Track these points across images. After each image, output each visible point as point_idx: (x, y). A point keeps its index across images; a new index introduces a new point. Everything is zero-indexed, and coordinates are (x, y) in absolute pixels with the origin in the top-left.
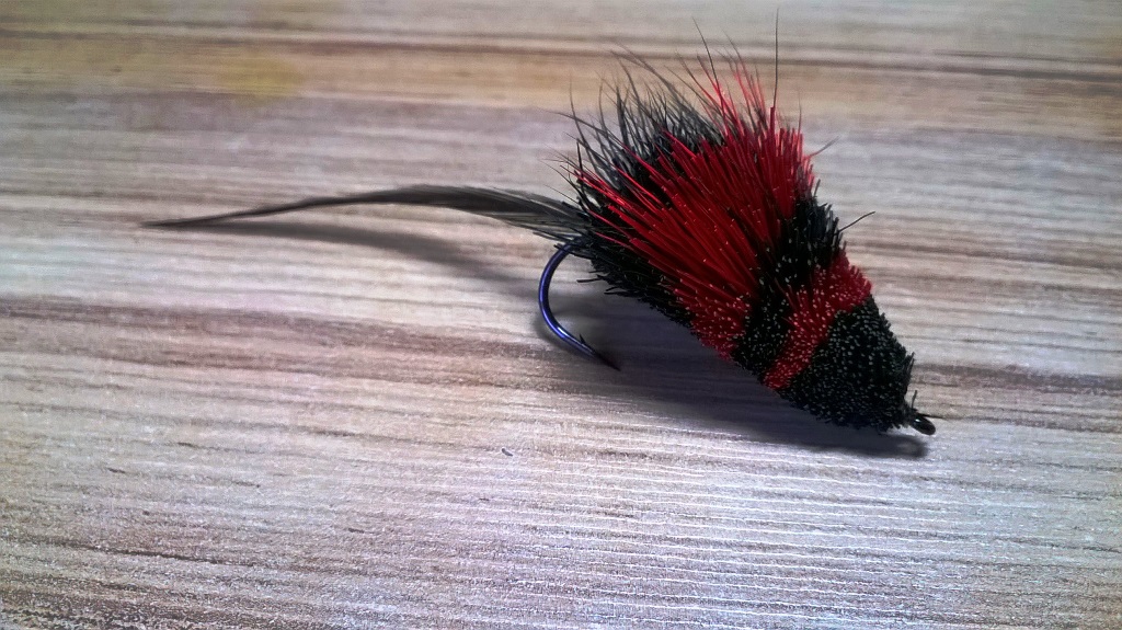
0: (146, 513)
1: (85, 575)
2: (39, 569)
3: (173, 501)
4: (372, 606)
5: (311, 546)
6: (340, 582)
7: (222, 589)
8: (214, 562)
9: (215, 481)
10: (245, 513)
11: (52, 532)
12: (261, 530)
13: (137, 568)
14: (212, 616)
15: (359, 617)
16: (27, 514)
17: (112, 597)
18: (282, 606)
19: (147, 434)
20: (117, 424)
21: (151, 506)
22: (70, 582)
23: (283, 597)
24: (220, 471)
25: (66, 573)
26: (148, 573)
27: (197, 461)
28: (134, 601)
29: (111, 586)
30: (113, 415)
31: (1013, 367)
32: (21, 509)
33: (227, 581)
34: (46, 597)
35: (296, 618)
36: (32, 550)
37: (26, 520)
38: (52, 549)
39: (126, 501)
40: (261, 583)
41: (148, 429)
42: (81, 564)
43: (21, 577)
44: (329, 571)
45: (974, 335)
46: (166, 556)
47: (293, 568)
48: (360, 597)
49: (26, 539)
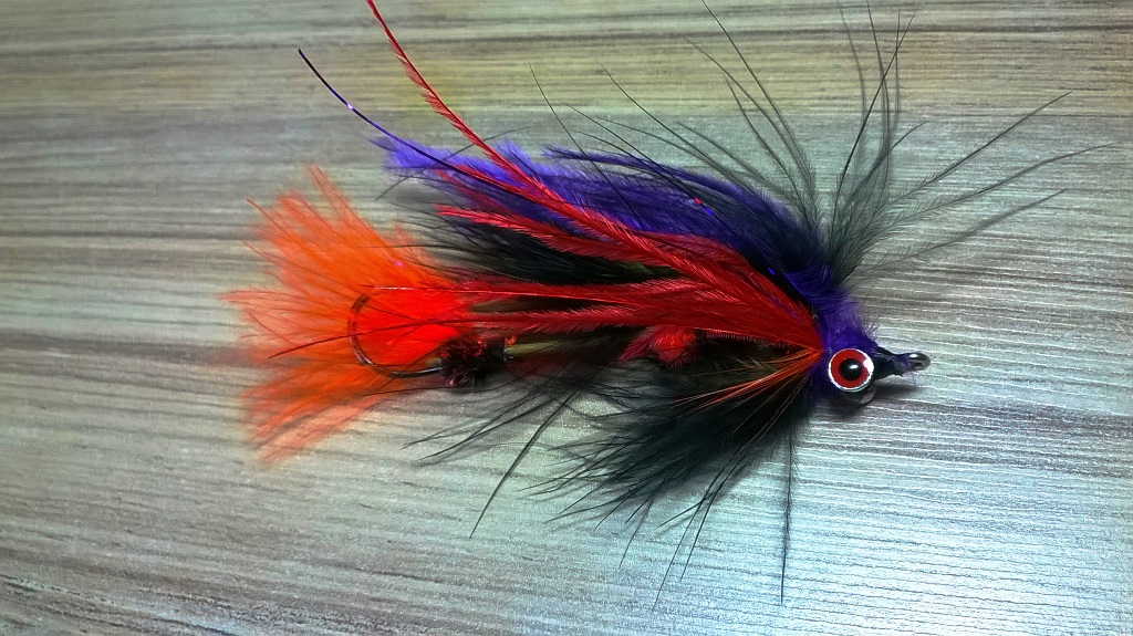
0: (389, 542)
1: (357, 590)
2: (327, 585)
3: (405, 532)
4: (540, 619)
5: (499, 571)
6: (518, 600)
7: (442, 603)
8: (437, 582)
9: (432, 515)
10: (453, 542)
11: (331, 556)
12: (466, 557)
13: (390, 586)
14: (441, 623)
15: (533, 628)
16: (312, 541)
17: (375, 608)
18: (483, 617)
19: (381, 475)
20: (361, 465)
21: (392, 535)
22: (348, 596)
23: (483, 610)
24: (434, 507)
25: (345, 589)
26: (396, 589)
27: (418, 498)
28: (389, 611)
29: (373, 599)
30: (357, 458)
32: (308, 537)
33: (446, 597)
34: (334, 607)
35: (492, 626)
36: (320, 571)
37: (312, 546)
38: (333, 570)
39: (375, 532)
40: (468, 599)
41: (383, 470)
42: (353, 582)
43: (317, 592)
44: (512, 591)
46: (405, 576)
47: (488, 587)
48: (532, 612)
49: (316, 562)
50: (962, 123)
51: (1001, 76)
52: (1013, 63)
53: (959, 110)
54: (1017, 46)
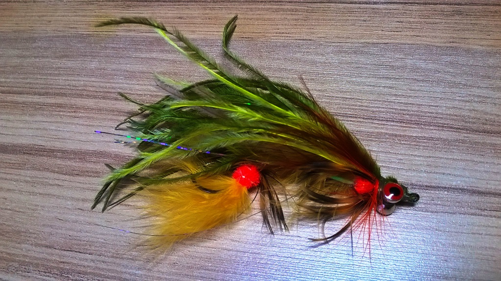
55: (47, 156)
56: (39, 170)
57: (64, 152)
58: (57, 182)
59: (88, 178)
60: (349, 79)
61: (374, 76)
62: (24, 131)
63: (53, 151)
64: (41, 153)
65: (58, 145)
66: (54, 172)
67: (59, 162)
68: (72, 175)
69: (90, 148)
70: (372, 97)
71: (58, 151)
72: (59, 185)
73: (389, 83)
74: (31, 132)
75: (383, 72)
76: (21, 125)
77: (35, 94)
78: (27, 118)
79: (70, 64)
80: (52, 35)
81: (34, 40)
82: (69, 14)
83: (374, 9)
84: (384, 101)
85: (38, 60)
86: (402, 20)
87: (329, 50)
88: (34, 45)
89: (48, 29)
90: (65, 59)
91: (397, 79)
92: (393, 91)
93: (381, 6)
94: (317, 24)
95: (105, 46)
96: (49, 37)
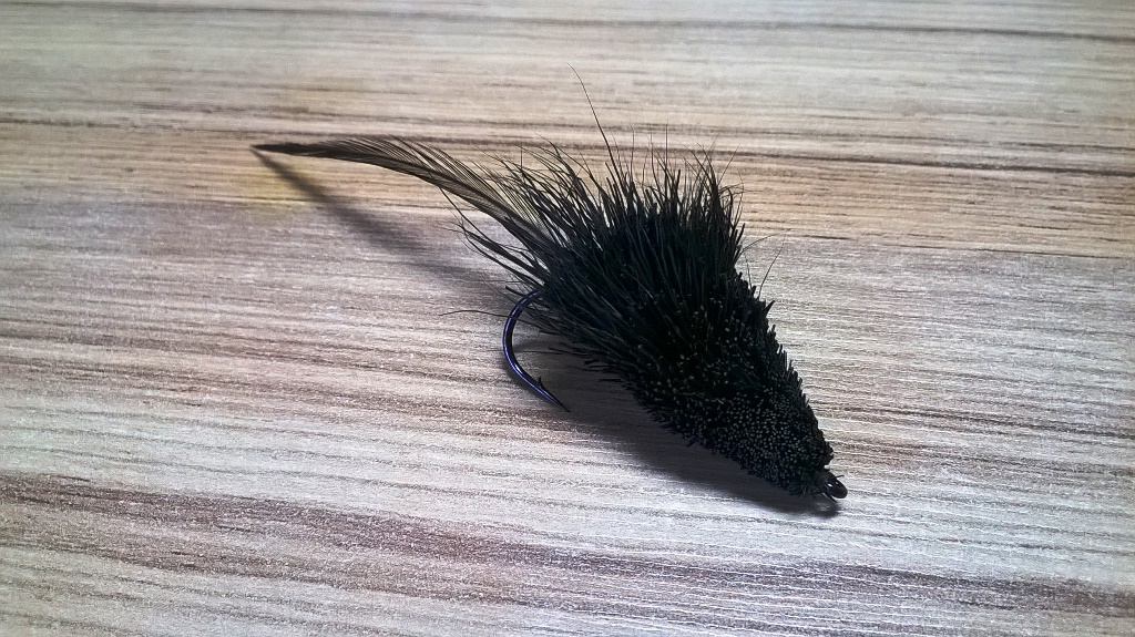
31: (1074, 582)
45: (1034, 538)
50: (917, 254)
51: (953, 209)
52: (965, 197)
53: (912, 241)
54: (966, 183)
55: (95, 510)
56: (67, 549)
57: (149, 498)
58: (122, 588)
59: (224, 579)
60: (967, 331)
61: (1032, 327)
62: (27, 437)
63: (116, 495)
64: (78, 500)
65: (132, 478)
66: (114, 556)
67: (132, 527)
68: (173, 567)
69: (235, 489)
70: (1039, 375)
71: (134, 496)
72: (128, 598)
73: (1072, 342)
74: (49, 440)
75: (1050, 316)
76: (22, 421)
77: (72, 340)
78: (43, 402)
79: (180, 269)
80: (133, 200)
81: (80, 209)
82: (187, 157)
83: (986, 179)
84: (1073, 385)
85: (88, 256)
86: (1062, 204)
87: (898, 262)
88: (80, 221)
89: (124, 186)
90: (170, 257)
91: (1091, 333)
92: (1091, 363)
93: (1002, 174)
94: (850, 204)
95: (286, 232)
96: (128, 204)
